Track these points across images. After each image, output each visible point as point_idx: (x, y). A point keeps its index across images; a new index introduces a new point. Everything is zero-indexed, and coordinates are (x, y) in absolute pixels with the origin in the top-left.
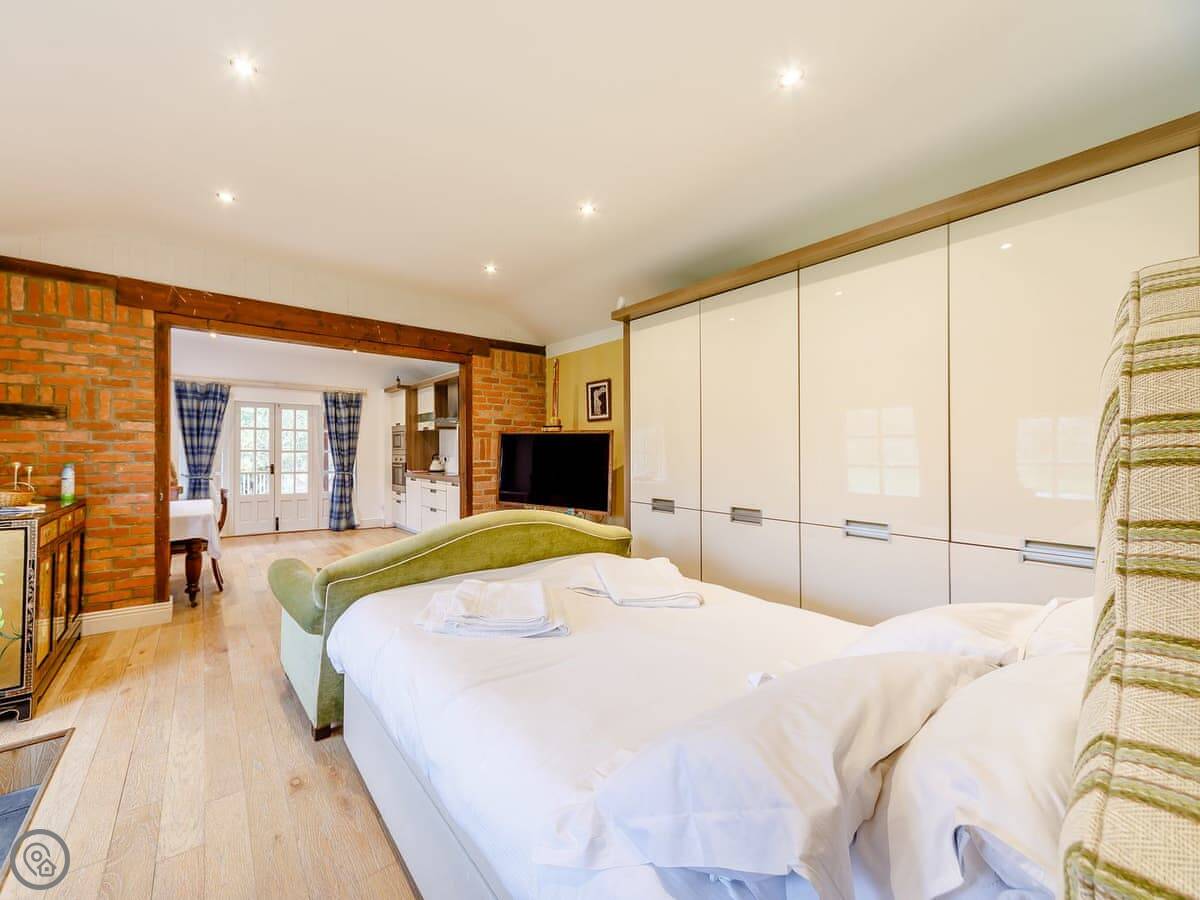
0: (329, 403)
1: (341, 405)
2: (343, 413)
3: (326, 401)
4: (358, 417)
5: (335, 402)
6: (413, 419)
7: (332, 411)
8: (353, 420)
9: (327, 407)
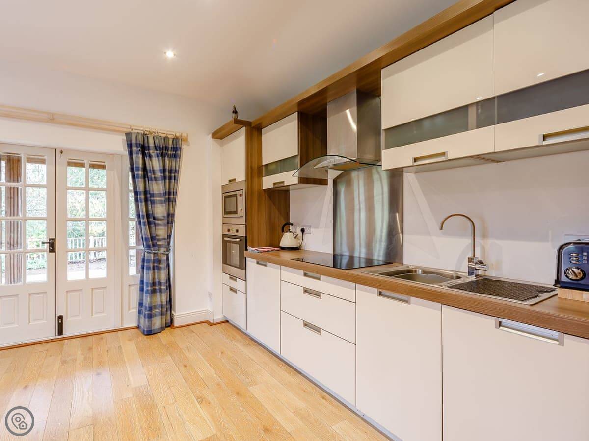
0: (134, 149)
1: (153, 152)
2: (156, 164)
3: (130, 146)
4: (177, 171)
5: (144, 149)
6: (256, 171)
7: (138, 159)
8: (170, 175)
9: (131, 153)
